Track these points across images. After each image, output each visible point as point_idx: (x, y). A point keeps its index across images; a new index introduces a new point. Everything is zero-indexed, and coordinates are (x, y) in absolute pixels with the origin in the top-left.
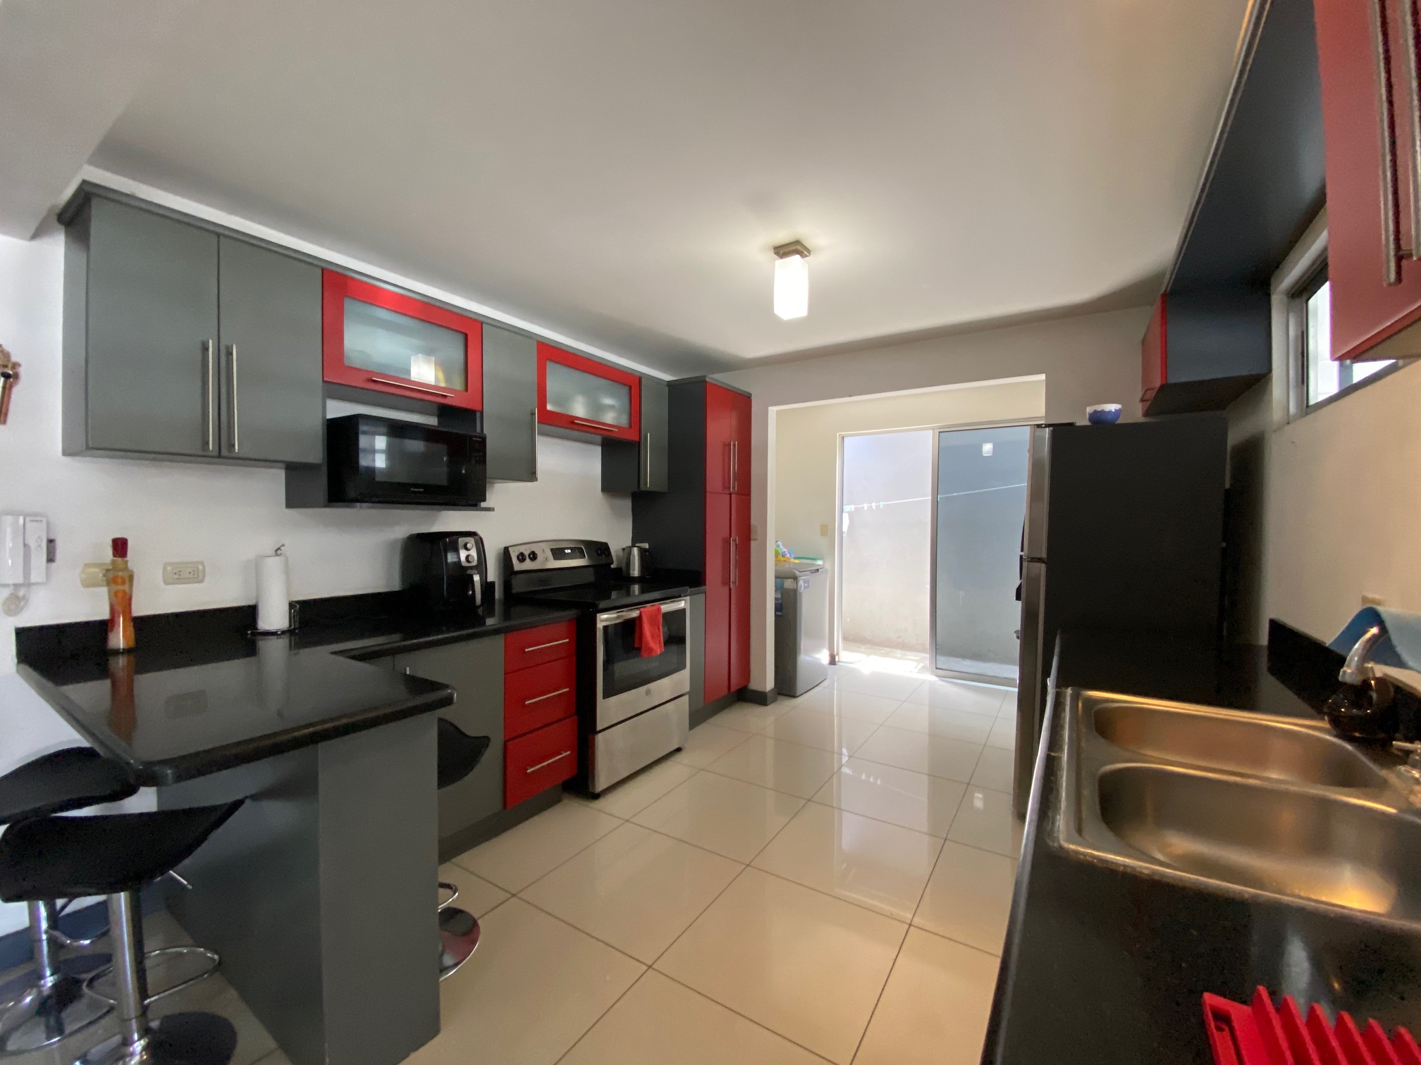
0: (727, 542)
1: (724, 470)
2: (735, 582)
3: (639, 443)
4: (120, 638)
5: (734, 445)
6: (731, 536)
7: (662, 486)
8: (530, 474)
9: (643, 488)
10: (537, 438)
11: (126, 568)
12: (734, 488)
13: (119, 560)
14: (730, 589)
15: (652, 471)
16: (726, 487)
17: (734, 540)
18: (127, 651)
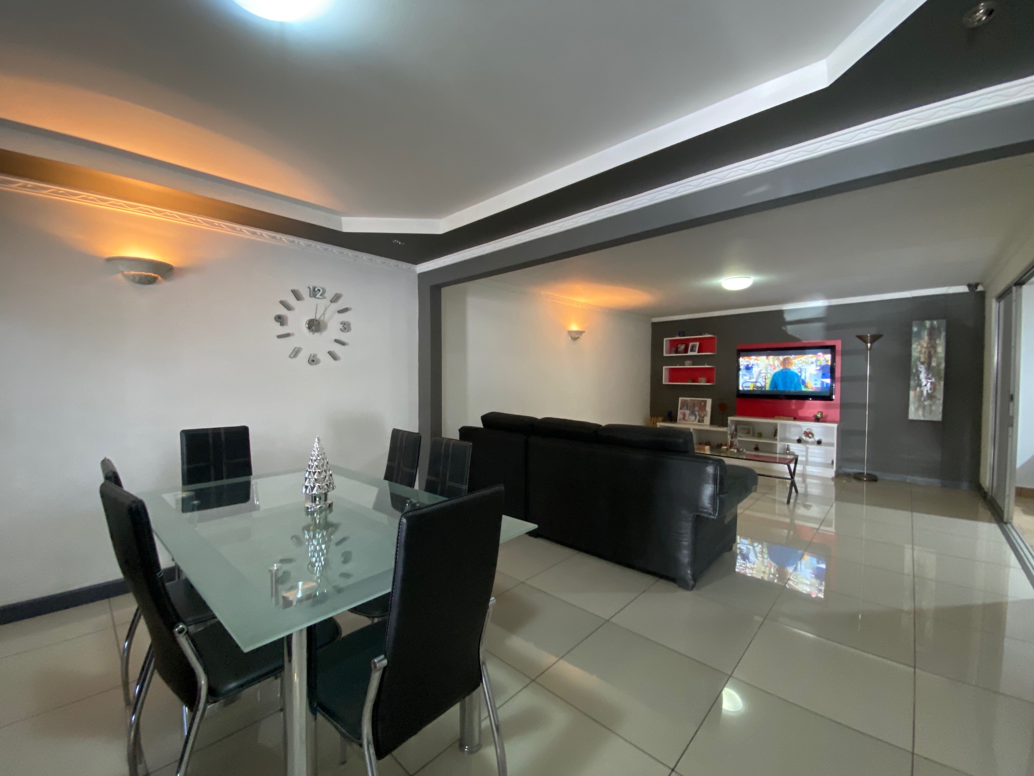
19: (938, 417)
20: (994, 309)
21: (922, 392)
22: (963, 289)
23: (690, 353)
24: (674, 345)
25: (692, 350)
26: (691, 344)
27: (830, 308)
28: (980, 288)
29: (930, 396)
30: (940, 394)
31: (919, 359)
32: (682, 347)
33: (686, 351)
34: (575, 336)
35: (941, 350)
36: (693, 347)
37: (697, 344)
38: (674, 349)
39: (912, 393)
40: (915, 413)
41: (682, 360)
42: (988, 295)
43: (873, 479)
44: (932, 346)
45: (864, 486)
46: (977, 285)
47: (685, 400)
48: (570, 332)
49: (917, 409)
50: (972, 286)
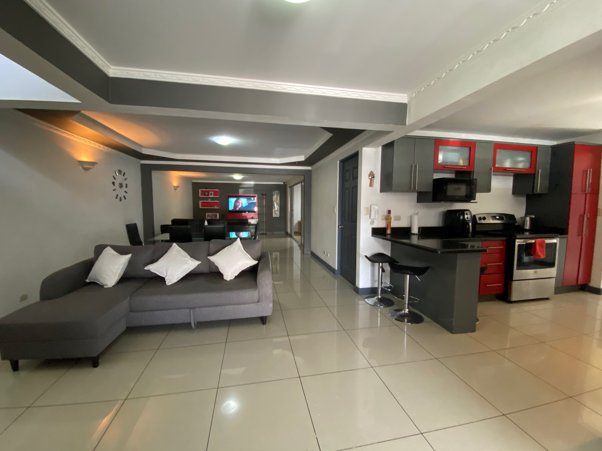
0: (582, 216)
1: (582, 183)
2: (585, 235)
3: (534, 174)
4: (389, 232)
5: (590, 171)
6: (584, 213)
7: (546, 192)
8: (488, 190)
9: (535, 192)
10: (492, 176)
11: (390, 217)
12: (588, 191)
13: (389, 215)
14: (582, 238)
15: (540, 185)
16: (584, 190)
17: (587, 216)
18: (390, 234)
19: (278, 216)
20: (289, 190)
21: (275, 210)
22: (282, 183)
23: (210, 196)
24: (203, 193)
25: (211, 195)
26: (210, 192)
27: (255, 185)
28: (286, 184)
29: (277, 211)
30: (279, 210)
31: (274, 201)
32: (207, 193)
33: (208, 195)
34: (176, 188)
35: (279, 199)
36: (211, 194)
37: (213, 193)
38: (203, 194)
39: (273, 210)
40: (274, 216)
41: (207, 199)
42: (287, 186)
43: (266, 234)
44: (277, 198)
45: (264, 236)
46: (285, 183)
47: (209, 214)
48: (174, 186)
49: (274, 214)
50: (284, 183)
